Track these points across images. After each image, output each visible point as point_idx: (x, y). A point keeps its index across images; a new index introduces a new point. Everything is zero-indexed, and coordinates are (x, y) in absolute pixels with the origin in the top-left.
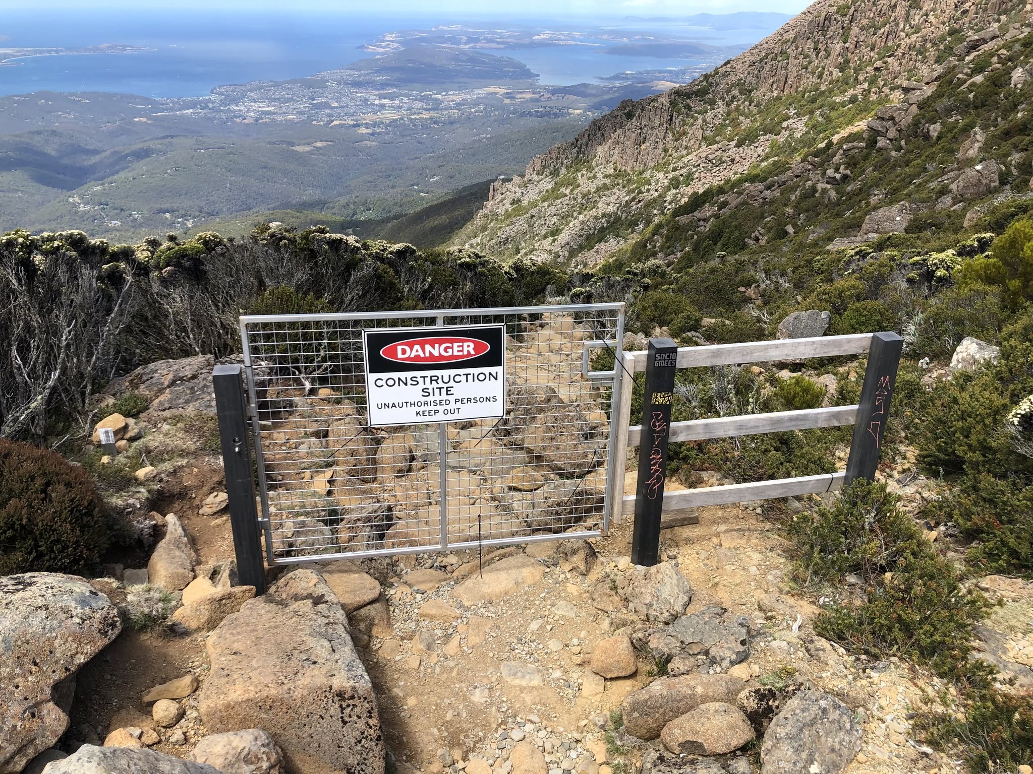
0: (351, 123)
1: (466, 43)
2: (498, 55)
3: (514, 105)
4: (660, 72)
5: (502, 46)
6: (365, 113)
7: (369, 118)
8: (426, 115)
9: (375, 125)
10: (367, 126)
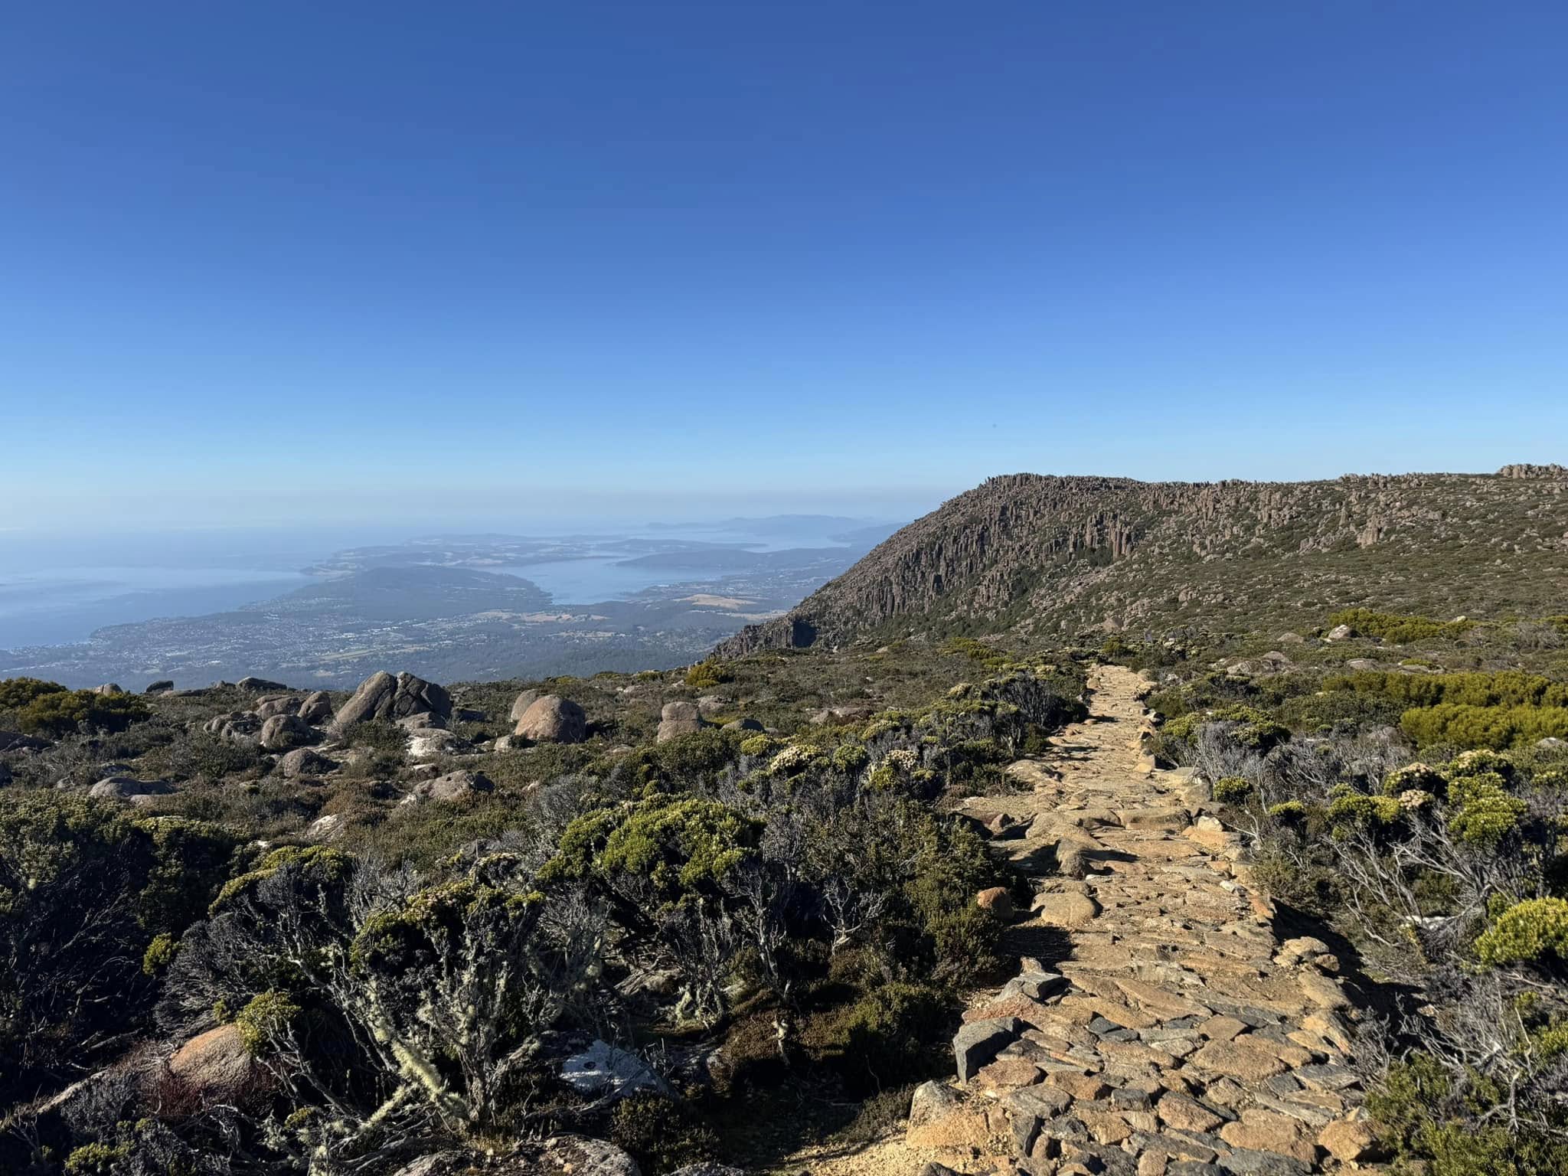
0: (303, 664)
1: (451, 560)
2: (496, 571)
3: (525, 631)
4: (698, 584)
5: (500, 562)
6: (323, 651)
7: (330, 657)
8: (410, 649)
9: (337, 664)
10: (327, 667)
